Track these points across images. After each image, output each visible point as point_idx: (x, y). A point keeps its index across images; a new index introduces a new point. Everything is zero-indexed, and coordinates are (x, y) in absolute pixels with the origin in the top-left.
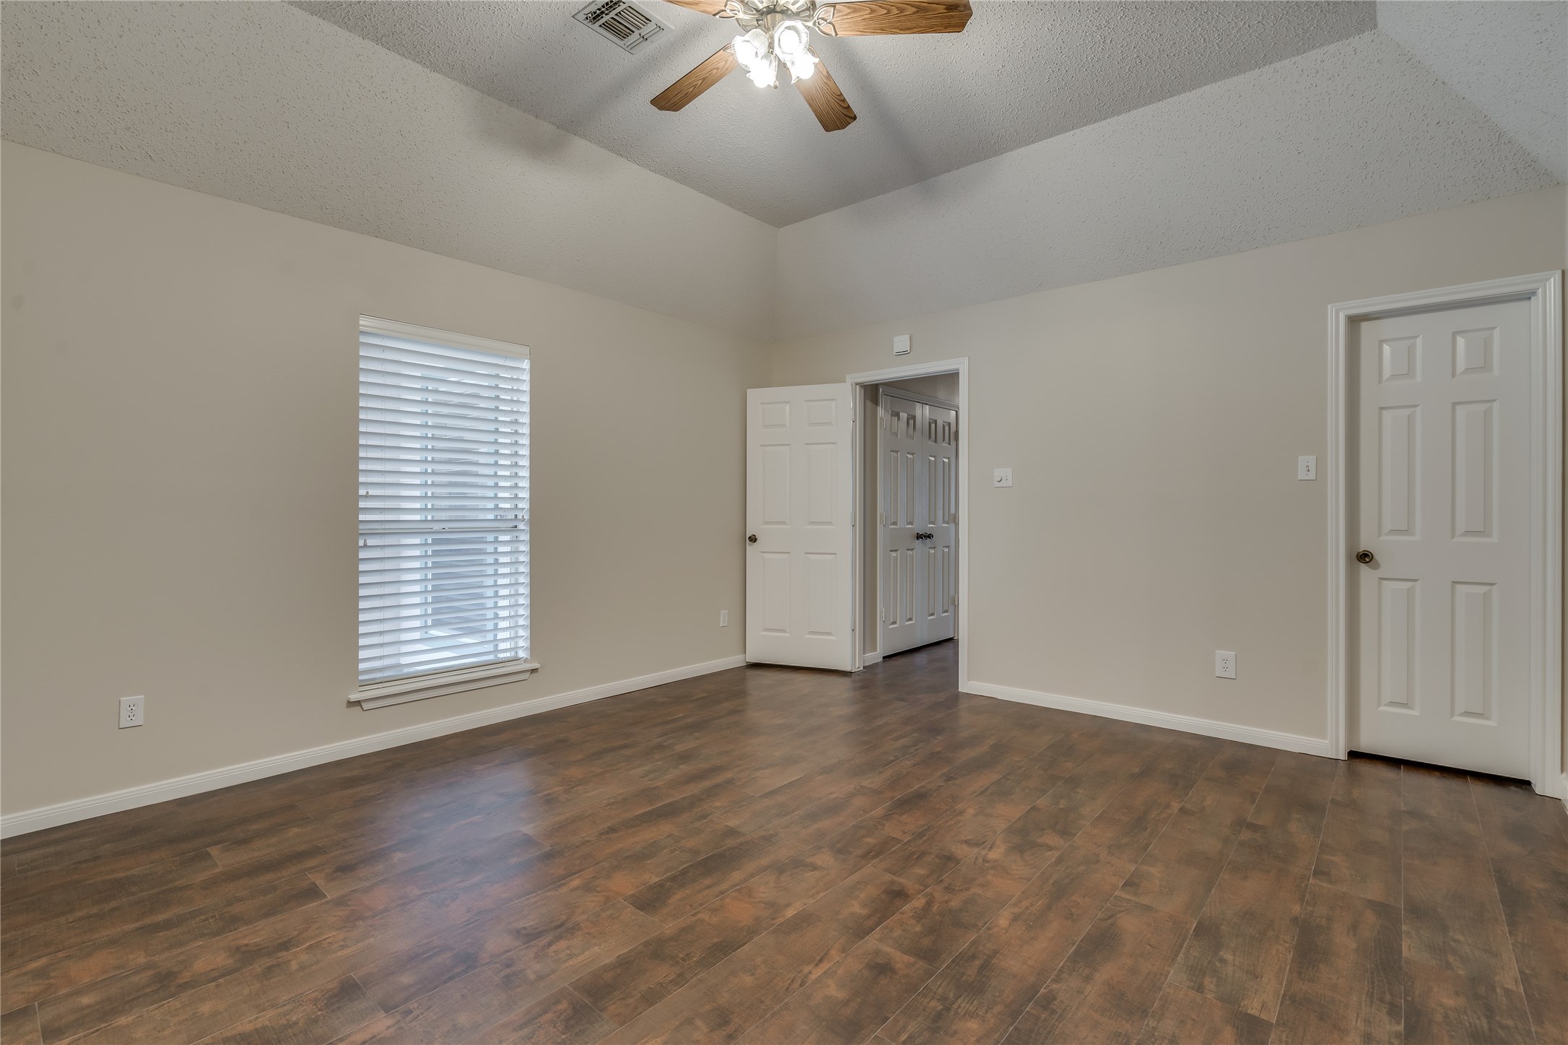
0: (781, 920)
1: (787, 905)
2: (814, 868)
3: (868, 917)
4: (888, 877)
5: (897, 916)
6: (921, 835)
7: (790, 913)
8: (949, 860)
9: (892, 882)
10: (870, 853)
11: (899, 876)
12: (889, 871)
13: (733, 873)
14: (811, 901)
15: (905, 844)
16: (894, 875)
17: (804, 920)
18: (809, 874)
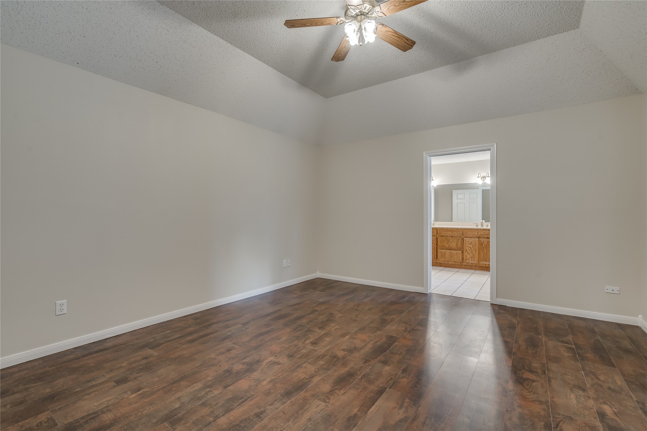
0: (349, 335)
1: (349, 339)
2: (343, 350)
3: (324, 337)
4: (316, 348)
5: (315, 338)
6: (298, 367)
7: (347, 337)
8: (290, 356)
9: (315, 347)
10: (322, 357)
11: (313, 349)
12: (316, 351)
13: (372, 346)
14: (342, 340)
15: (307, 362)
16: (314, 349)
17: (344, 335)
18: (345, 348)
